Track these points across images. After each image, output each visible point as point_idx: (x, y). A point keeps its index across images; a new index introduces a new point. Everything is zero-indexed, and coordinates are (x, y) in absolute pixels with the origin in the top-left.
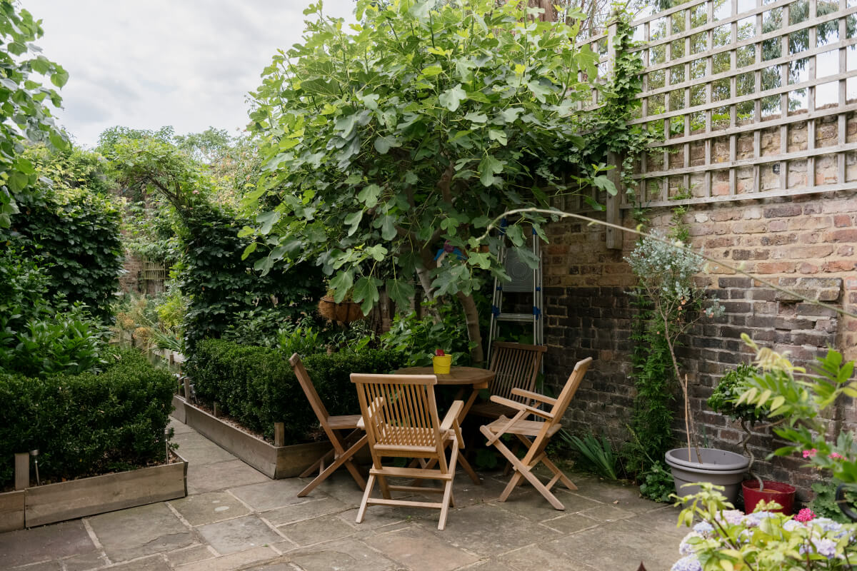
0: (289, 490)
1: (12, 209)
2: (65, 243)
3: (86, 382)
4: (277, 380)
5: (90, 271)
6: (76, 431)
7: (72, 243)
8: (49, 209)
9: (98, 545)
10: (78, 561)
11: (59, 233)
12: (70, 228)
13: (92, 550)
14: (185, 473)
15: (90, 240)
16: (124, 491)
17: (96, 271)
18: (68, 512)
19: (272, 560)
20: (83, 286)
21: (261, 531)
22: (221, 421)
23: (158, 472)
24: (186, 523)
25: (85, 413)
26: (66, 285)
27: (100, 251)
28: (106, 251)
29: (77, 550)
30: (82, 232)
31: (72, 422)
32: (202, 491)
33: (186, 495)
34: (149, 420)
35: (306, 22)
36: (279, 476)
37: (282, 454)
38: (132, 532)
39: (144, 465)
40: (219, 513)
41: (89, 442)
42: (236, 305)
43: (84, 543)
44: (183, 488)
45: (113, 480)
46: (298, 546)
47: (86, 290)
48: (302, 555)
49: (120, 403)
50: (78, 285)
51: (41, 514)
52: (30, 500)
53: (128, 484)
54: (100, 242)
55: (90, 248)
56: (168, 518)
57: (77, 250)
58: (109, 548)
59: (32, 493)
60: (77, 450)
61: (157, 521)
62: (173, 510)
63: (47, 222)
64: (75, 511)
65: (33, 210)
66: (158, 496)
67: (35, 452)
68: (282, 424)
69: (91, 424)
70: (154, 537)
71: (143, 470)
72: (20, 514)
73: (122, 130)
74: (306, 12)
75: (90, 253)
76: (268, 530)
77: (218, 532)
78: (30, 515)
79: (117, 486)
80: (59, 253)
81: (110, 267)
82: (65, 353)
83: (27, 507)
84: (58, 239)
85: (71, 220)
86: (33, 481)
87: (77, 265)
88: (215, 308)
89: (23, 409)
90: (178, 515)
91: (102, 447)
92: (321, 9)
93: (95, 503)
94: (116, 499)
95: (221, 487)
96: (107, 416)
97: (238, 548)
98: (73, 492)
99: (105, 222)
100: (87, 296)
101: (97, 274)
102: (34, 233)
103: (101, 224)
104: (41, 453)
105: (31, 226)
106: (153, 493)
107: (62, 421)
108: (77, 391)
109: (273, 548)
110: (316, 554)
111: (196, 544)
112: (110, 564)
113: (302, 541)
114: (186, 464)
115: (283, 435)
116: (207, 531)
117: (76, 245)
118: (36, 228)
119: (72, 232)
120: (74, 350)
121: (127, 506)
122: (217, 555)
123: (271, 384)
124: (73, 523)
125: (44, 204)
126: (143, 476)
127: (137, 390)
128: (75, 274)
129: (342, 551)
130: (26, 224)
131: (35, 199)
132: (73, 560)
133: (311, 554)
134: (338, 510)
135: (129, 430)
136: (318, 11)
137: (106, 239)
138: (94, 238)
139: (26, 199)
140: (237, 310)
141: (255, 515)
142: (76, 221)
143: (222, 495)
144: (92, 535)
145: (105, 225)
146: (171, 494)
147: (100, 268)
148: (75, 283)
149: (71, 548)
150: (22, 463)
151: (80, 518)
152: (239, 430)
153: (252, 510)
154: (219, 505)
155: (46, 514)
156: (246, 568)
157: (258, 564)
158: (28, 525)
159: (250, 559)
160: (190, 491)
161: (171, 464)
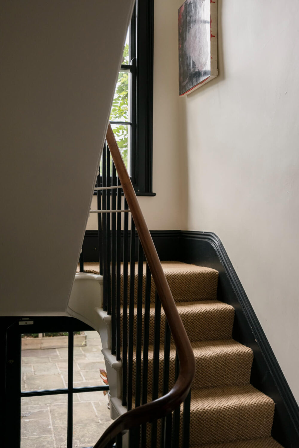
13: (57, 356)
14: (86, 339)
18: (52, 346)
23: (77, 338)
29: (53, 355)
32: (91, 345)
33: (86, 346)
40: (93, 351)
43: (55, 354)
51: (45, 346)
52: (42, 341)
56: (79, 351)
59: (43, 339)
64: (54, 346)
66: (78, 345)
72: (40, 345)
77: (90, 355)
78: (42, 346)
83: (42, 343)
86: (43, 336)
90: (82, 350)
93: (60, 345)
106: (76, 344)
112: (61, 358)
114: (86, 336)
122: (87, 359)
124: (53, 349)
132: (52, 357)
143: (97, 347)
144: (58, 352)
151: (55, 349)
154: (94, 349)
156: (93, 363)
157: (96, 362)
158: (42, 348)
159: (95, 361)
160: (87, 344)
161: (82, 335)
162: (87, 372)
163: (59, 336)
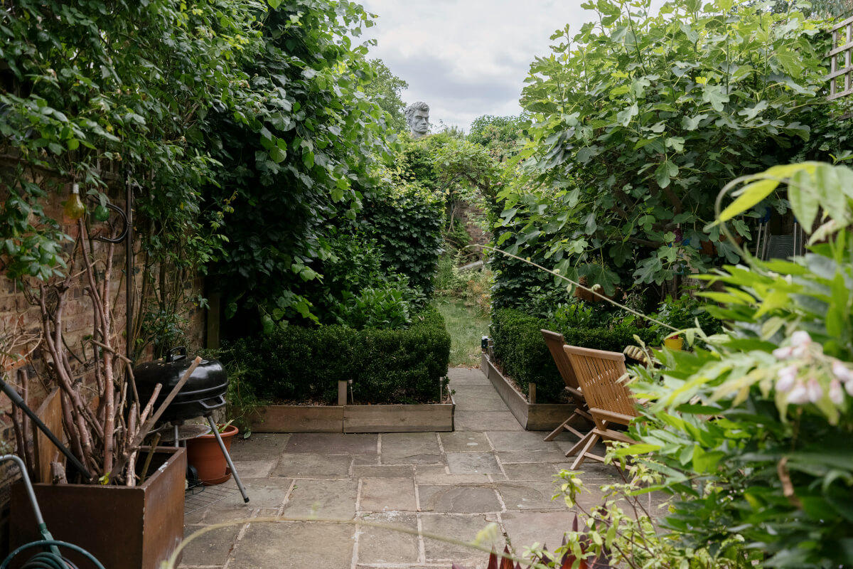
0: (532, 439)
1: (357, 205)
2: (397, 229)
3: (384, 335)
4: (531, 347)
5: (415, 249)
6: (377, 370)
7: (402, 228)
8: (387, 203)
9: (379, 451)
10: (362, 459)
11: (394, 221)
12: (401, 218)
13: (375, 454)
14: (453, 413)
15: (416, 226)
16: (408, 419)
17: (420, 250)
18: (370, 427)
19: (482, 485)
20: (410, 262)
21: (489, 464)
22: (505, 379)
23: (433, 409)
24: (442, 449)
25: (383, 358)
26: (398, 260)
27: (423, 234)
28: (428, 234)
29: (366, 452)
30: (411, 220)
31: (374, 363)
32: (467, 429)
33: (453, 430)
34: (426, 368)
35: (551, 47)
36: (529, 428)
37: (532, 410)
38: (405, 448)
39: (426, 403)
40: (469, 447)
41: (386, 379)
42: (529, 280)
43: (372, 449)
44: (451, 424)
45: (400, 409)
46: (508, 479)
47: (412, 265)
48: (507, 485)
49: (408, 353)
50: (405, 261)
51: (353, 425)
52: (347, 414)
53: (412, 415)
54: (423, 227)
55: (415, 232)
56: (432, 444)
57: (406, 234)
58: (385, 455)
59: (348, 409)
60: (376, 383)
61: (423, 444)
62: (439, 439)
63: (386, 212)
64: (375, 427)
65: (376, 204)
66: (432, 427)
67: (351, 381)
68: (534, 385)
69: (387, 366)
70: (415, 454)
71: (423, 406)
72: (340, 423)
73: (489, 118)
74: (553, 38)
75: (415, 236)
76: (496, 464)
77: (459, 459)
78: (347, 425)
79: (403, 414)
80: (393, 236)
81: (429, 246)
82: (384, 312)
83: (346, 419)
84: (393, 225)
85: (402, 210)
86: (349, 402)
87: (405, 245)
88: (511, 283)
89: (343, 349)
90: (440, 442)
91: (394, 383)
92: (567, 32)
93: (388, 424)
94: (402, 424)
95: (483, 429)
96: (398, 361)
97: (465, 472)
98: (374, 413)
99: (427, 211)
100: (412, 270)
101: (420, 251)
102: (375, 221)
103: (424, 213)
104: (354, 383)
105: (375, 216)
106: (428, 424)
107: (368, 362)
108: (378, 341)
109: (489, 477)
110: (518, 487)
111: (440, 464)
112: (380, 464)
113: (513, 476)
114: (454, 406)
115: (535, 395)
116: (452, 457)
117: (405, 230)
118: (379, 218)
119: (402, 220)
120: (390, 311)
121: (409, 431)
122: (448, 473)
123: (526, 350)
124: (372, 435)
125: (384, 199)
126: (421, 410)
127: (420, 344)
128: (404, 252)
129: (538, 489)
130: (371, 214)
131: (378, 196)
132: (360, 458)
133: (514, 487)
134: (558, 460)
135: (413, 374)
136: (565, 34)
137: (427, 225)
138: (418, 224)
139: (372, 195)
140: (530, 284)
141: (493, 453)
142: (406, 211)
143: (479, 435)
144: (379, 445)
145: (427, 214)
146: (442, 427)
147: (423, 248)
148: (403, 259)
149: (363, 450)
150: (343, 387)
151: (377, 433)
152: (512, 387)
153: (493, 449)
154: (472, 441)
155: (356, 425)
156: (462, 486)
157: (472, 485)
158: (345, 431)
159: (468, 480)
160: (456, 428)
161: (444, 404)
162: (438, 519)
163: (388, 403)
